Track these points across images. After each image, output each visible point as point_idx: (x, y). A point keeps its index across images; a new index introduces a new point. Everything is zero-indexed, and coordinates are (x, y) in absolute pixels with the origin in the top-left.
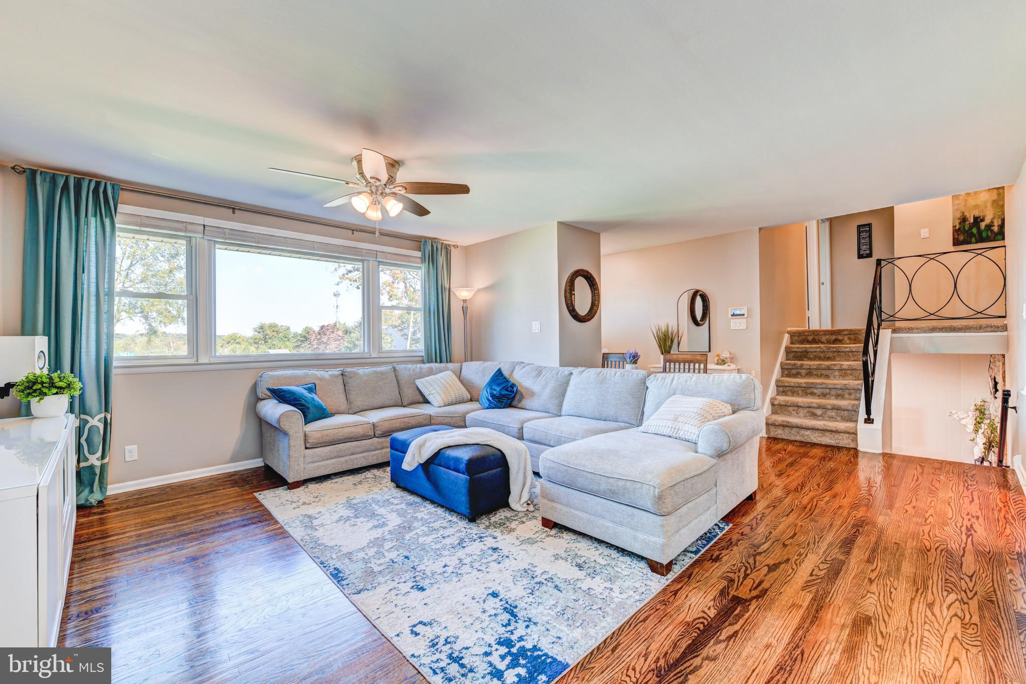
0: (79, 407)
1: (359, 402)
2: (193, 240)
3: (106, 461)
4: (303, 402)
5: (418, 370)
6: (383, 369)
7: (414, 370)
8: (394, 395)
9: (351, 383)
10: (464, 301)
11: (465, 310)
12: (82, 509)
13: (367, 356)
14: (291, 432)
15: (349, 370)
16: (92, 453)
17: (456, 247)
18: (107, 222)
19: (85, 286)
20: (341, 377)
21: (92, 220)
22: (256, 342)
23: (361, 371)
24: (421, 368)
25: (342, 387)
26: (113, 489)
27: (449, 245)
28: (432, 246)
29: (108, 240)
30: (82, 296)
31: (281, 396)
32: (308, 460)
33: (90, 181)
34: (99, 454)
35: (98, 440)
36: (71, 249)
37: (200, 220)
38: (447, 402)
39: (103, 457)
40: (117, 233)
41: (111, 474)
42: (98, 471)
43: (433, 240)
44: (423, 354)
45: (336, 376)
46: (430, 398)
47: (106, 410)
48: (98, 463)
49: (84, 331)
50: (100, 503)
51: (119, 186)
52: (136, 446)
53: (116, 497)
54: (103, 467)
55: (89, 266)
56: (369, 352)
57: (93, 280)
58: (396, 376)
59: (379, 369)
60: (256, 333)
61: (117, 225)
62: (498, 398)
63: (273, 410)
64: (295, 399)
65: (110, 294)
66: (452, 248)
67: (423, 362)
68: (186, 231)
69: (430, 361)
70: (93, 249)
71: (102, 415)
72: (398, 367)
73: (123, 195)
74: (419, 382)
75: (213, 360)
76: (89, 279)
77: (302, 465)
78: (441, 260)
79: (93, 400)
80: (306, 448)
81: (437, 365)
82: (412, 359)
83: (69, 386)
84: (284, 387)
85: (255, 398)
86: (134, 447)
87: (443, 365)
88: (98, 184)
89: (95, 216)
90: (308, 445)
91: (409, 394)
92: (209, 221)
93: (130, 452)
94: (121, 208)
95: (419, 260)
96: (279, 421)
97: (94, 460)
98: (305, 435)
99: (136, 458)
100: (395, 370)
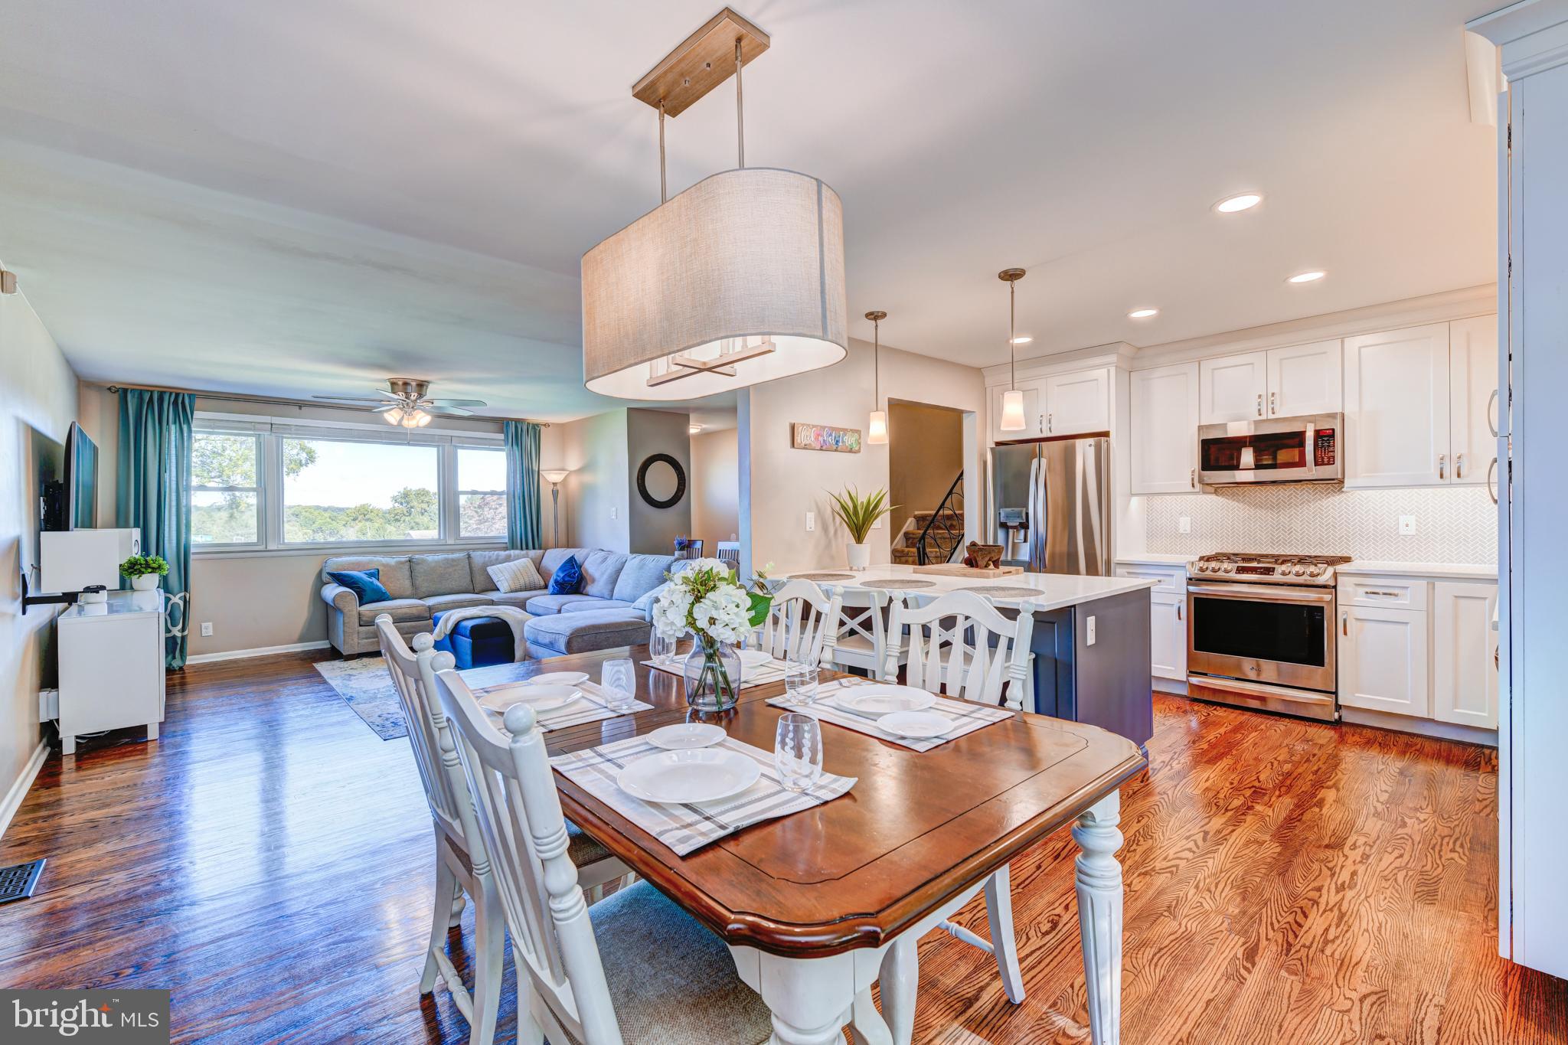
0: (165, 585)
1: (424, 586)
2: (262, 436)
3: (186, 633)
4: (360, 585)
5: (494, 557)
6: (456, 555)
7: (490, 557)
8: (465, 582)
9: (418, 569)
10: (555, 484)
11: (555, 494)
12: (170, 671)
13: (443, 542)
14: (346, 610)
15: (417, 556)
16: (174, 625)
17: (547, 425)
18: (185, 427)
19: (168, 484)
20: (408, 564)
21: (173, 427)
22: (395, 517)
23: (430, 558)
24: (498, 555)
25: (408, 573)
26: (191, 660)
27: (537, 425)
28: (516, 427)
29: (186, 444)
30: (165, 492)
31: (340, 579)
32: (361, 636)
33: (171, 394)
34: (180, 626)
35: (179, 615)
36: (155, 451)
37: (267, 419)
38: (513, 587)
39: (183, 629)
40: (193, 435)
41: (190, 645)
42: (179, 641)
43: (517, 421)
44: (506, 540)
45: (402, 563)
46: (499, 585)
47: (186, 590)
48: (179, 635)
49: (167, 523)
50: (181, 669)
51: (194, 395)
52: (211, 623)
53: (193, 666)
54: (183, 638)
55: (170, 467)
56: (445, 538)
57: (174, 478)
58: (470, 564)
59: (451, 556)
60: (396, 505)
61: (193, 429)
62: (561, 584)
63: (332, 591)
64: (354, 583)
65: (188, 488)
66: (543, 428)
67: (506, 549)
68: (254, 430)
69: (513, 547)
70: (173, 452)
71: (182, 594)
72: (473, 554)
73: (198, 403)
74: (490, 570)
75: (281, 547)
76: (170, 477)
77: (356, 640)
78: (528, 441)
79: (174, 581)
80: (360, 626)
81: (517, 552)
82: (490, 545)
83: (160, 567)
84: (343, 572)
85: (320, 583)
86: (210, 624)
87: (524, 552)
88: (177, 395)
89: (175, 423)
90: (362, 623)
91: (480, 580)
92: (276, 420)
93: (206, 628)
94: (197, 414)
95: (503, 443)
96: (334, 600)
97: (176, 632)
98: (359, 614)
99: (211, 634)
100: (469, 557)
